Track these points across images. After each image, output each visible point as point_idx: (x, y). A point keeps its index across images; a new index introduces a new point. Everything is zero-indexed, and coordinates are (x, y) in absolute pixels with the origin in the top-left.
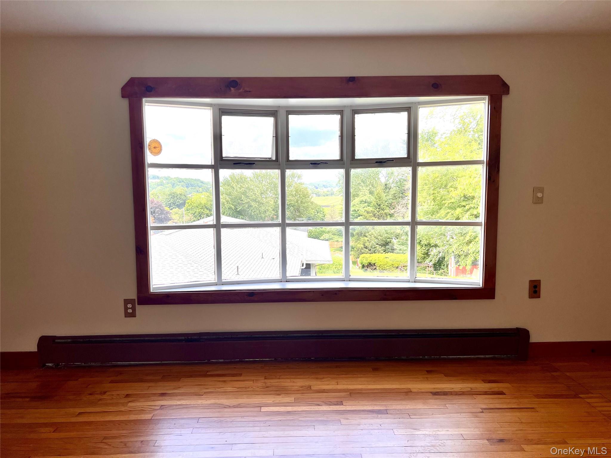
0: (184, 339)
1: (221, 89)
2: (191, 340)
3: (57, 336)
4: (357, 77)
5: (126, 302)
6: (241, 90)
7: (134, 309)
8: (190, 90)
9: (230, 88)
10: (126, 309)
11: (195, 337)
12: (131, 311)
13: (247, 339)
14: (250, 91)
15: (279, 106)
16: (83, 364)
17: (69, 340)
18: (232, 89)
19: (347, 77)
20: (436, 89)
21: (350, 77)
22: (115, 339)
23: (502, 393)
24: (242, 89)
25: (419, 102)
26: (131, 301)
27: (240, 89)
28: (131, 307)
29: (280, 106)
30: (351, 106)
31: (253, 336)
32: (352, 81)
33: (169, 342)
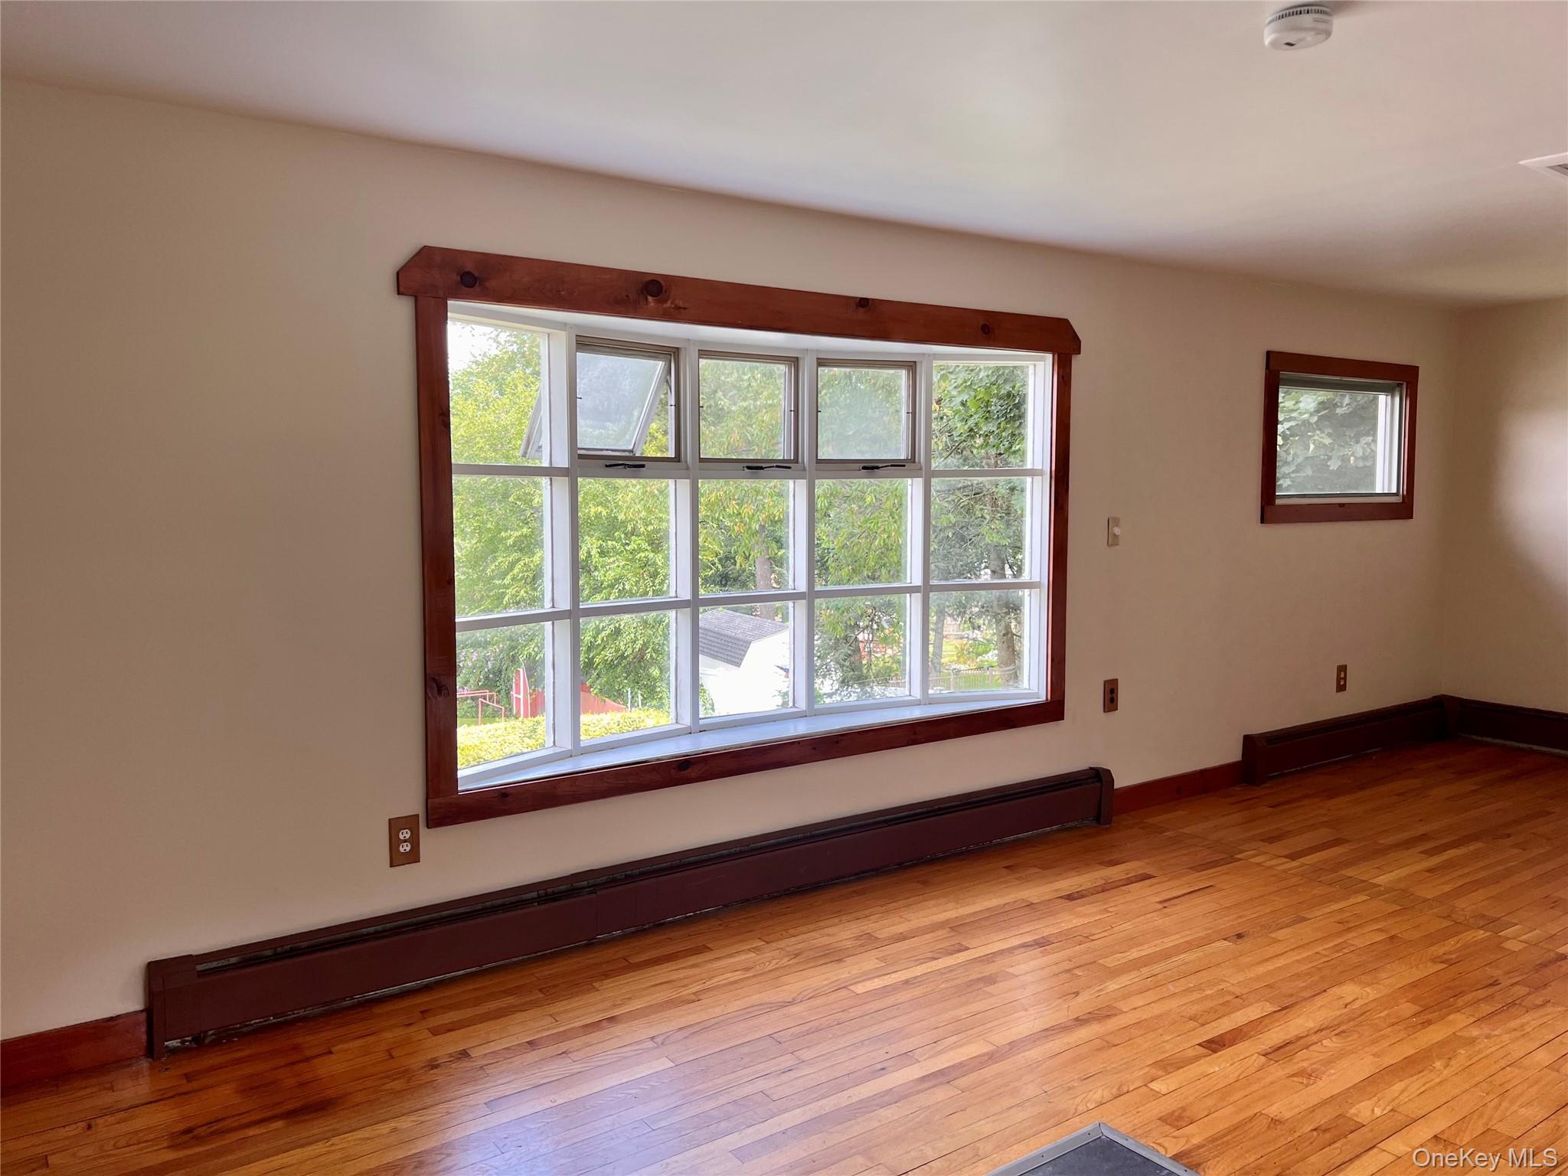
0: (536, 896)
1: (627, 296)
2: (555, 897)
3: (194, 953)
4: (873, 300)
5: (395, 825)
6: (668, 304)
7: (415, 841)
8: (563, 293)
9: (647, 299)
10: (394, 843)
11: (563, 888)
12: (408, 849)
13: (672, 869)
14: (685, 308)
15: (689, 340)
16: (272, 1018)
17: (233, 960)
18: (650, 298)
19: (857, 298)
20: (984, 335)
21: (862, 299)
22: (364, 931)
23: (1146, 877)
24: (669, 302)
25: (934, 354)
26: (410, 822)
27: (666, 301)
28: (408, 836)
29: (690, 338)
30: (817, 351)
31: (683, 861)
32: (863, 306)
33: (500, 912)
